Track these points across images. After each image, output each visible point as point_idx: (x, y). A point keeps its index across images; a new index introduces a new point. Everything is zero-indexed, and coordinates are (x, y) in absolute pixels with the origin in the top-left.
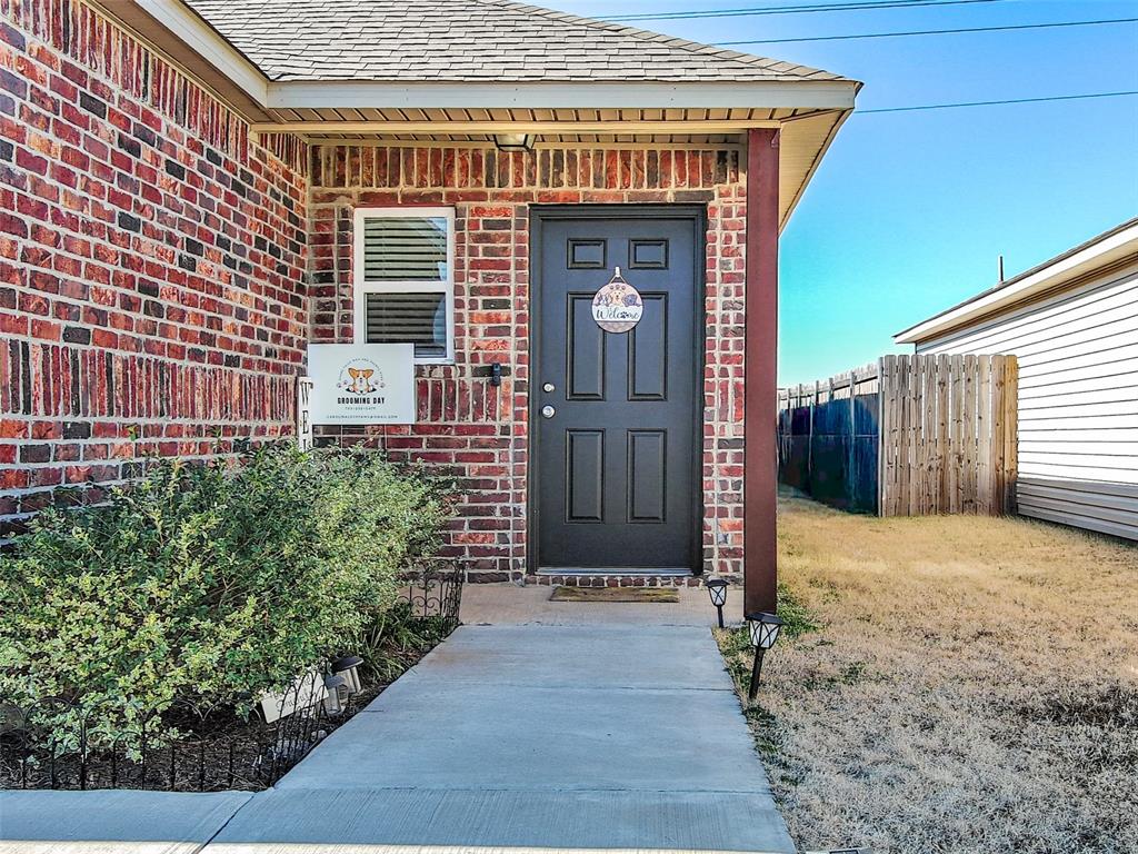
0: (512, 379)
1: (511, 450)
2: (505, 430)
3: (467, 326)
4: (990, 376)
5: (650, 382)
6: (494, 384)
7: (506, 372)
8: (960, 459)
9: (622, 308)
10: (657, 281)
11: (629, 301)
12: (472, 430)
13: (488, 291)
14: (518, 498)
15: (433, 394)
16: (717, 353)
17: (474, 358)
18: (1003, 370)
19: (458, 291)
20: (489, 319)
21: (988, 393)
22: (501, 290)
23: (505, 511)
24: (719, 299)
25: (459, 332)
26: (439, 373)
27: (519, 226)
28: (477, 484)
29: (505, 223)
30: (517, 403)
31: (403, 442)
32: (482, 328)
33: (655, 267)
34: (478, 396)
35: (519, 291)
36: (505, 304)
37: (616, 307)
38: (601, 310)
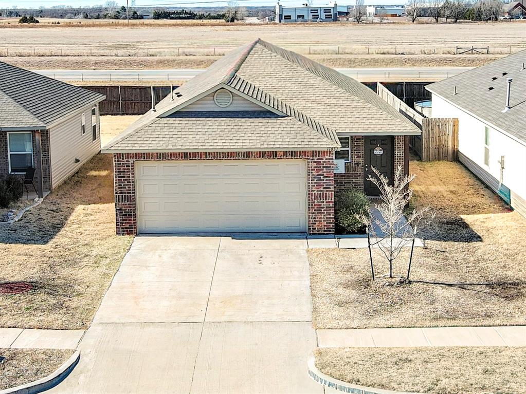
0: (361, 165)
1: (361, 177)
2: (360, 174)
3: (353, 156)
4: (451, 124)
5: (384, 164)
6: (358, 166)
7: (360, 164)
8: (443, 146)
9: (379, 152)
10: (385, 147)
11: (380, 150)
12: (354, 174)
13: (357, 150)
14: (362, 185)
15: (347, 167)
16: (396, 156)
17: (355, 162)
18: (454, 122)
19: (351, 150)
20: (357, 155)
21: (451, 128)
22: (359, 150)
23: (360, 187)
24: (397, 151)
25: (351, 157)
26: (349, 164)
27: (362, 139)
28: (355, 183)
29: (360, 139)
30: (362, 169)
31: (342, 176)
32: (356, 156)
33: (385, 144)
34: (355, 168)
35: (362, 150)
36: (360, 152)
37: (378, 151)
38: (375, 152)
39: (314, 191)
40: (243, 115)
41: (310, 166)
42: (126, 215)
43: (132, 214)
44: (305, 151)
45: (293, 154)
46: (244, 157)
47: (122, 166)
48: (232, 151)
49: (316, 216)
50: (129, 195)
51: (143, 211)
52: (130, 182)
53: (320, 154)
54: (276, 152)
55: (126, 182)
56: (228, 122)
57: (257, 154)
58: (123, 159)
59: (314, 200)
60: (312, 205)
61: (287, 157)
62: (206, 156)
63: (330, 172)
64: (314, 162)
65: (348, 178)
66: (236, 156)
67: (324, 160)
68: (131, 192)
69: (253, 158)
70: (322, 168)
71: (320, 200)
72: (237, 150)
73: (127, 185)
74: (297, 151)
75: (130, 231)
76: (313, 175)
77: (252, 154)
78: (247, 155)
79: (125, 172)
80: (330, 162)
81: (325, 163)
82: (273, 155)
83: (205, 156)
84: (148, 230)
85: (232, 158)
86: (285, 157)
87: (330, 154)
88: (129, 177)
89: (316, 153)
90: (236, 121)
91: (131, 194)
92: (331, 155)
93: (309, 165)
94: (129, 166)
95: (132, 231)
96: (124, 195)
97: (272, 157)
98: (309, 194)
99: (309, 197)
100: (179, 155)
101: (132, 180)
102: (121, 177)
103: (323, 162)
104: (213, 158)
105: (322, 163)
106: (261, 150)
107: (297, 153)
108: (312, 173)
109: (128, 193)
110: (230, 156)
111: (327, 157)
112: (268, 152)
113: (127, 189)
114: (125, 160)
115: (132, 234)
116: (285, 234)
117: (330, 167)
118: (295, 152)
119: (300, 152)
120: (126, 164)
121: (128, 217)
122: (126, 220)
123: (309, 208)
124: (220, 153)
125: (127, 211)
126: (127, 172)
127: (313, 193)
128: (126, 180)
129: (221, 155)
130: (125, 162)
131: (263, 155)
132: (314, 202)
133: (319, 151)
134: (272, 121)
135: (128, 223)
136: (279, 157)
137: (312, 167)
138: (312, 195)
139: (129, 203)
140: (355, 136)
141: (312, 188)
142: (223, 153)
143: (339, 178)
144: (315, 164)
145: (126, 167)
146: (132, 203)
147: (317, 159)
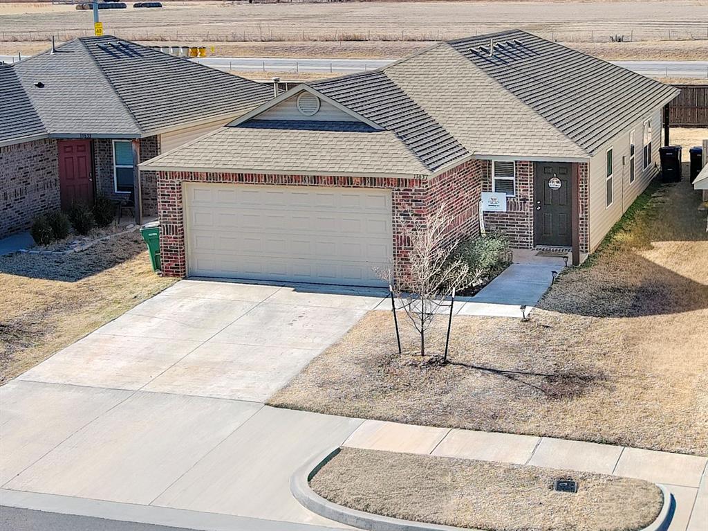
0: (529, 202)
1: (529, 218)
2: (528, 214)
3: (518, 189)
5: (563, 201)
6: (525, 203)
7: (528, 200)
9: (556, 184)
10: (564, 177)
11: (558, 182)
12: (520, 213)
13: (523, 181)
14: (531, 230)
15: (509, 205)
17: (520, 196)
19: (516, 180)
20: (523, 187)
22: (526, 181)
23: (528, 233)
25: (516, 190)
26: (512, 199)
27: (531, 165)
28: (521, 226)
29: (527, 165)
30: (530, 207)
31: (503, 215)
32: (522, 189)
33: (564, 174)
34: (521, 205)
35: (531, 181)
36: (527, 184)
37: (554, 184)
38: (551, 185)
39: (400, 233)
40: (330, 127)
41: (395, 199)
42: (172, 251)
43: (179, 250)
44: (388, 179)
45: (372, 182)
46: (312, 183)
47: (166, 188)
48: (297, 173)
49: (403, 267)
50: (174, 225)
51: (195, 247)
52: (175, 209)
53: (408, 183)
54: (351, 178)
55: (171, 208)
56: (306, 135)
57: (328, 180)
58: (167, 179)
59: (401, 244)
60: (398, 252)
61: (365, 184)
62: (265, 179)
63: (421, 208)
64: (400, 194)
65: (511, 219)
66: (302, 181)
67: (413, 192)
68: (177, 221)
69: (323, 184)
70: (410, 202)
71: (409, 245)
72: (303, 174)
73: (172, 212)
74: (378, 178)
75: (176, 272)
76: (399, 211)
77: (321, 180)
78: (316, 180)
79: (169, 195)
80: (420, 194)
81: (414, 196)
82: (347, 181)
83: (263, 180)
84: (201, 273)
85: (297, 184)
86: (363, 184)
87: (420, 183)
88: (175, 202)
89: (403, 181)
90: (317, 135)
91: (177, 225)
92: (422, 185)
93: (393, 197)
94: (174, 189)
95: (179, 272)
96: (168, 225)
97: (346, 185)
98: (394, 236)
99: (394, 240)
100: (233, 176)
101: (178, 206)
102: (166, 202)
103: (412, 194)
104: (273, 183)
105: (410, 195)
106: (333, 175)
107: (378, 181)
108: (397, 208)
109: (173, 223)
110: (294, 180)
111: (417, 188)
112: (341, 177)
113: (172, 217)
114: (169, 180)
115: (178, 275)
116: (363, 289)
117: (420, 201)
118: (375, 179)
119: (382, 179)
120: (171, 185)
121: (174, 255)
122: (172, 258)
123: (394, 255)
124: (282, 176)
125: (173, 245)
126: (172, 195)
127: (400, 235)
128: (171, 205)
129: (284, 179)
130: (170, 183)
131: (334, 181)
132: (401, 248)
133: (406, 180)
134: (363, 136)
135: (174, 261)
136: (355, 185)
137: (397, 200)
138: (398, 239)
139: (174, 235)
140: (521, 162)
141: (397, 229)
142: (285, 176)
143: (499, 219)
144: (401, 196)
145: (170, 190)
146: (178, 236)
147: (405, 190)
